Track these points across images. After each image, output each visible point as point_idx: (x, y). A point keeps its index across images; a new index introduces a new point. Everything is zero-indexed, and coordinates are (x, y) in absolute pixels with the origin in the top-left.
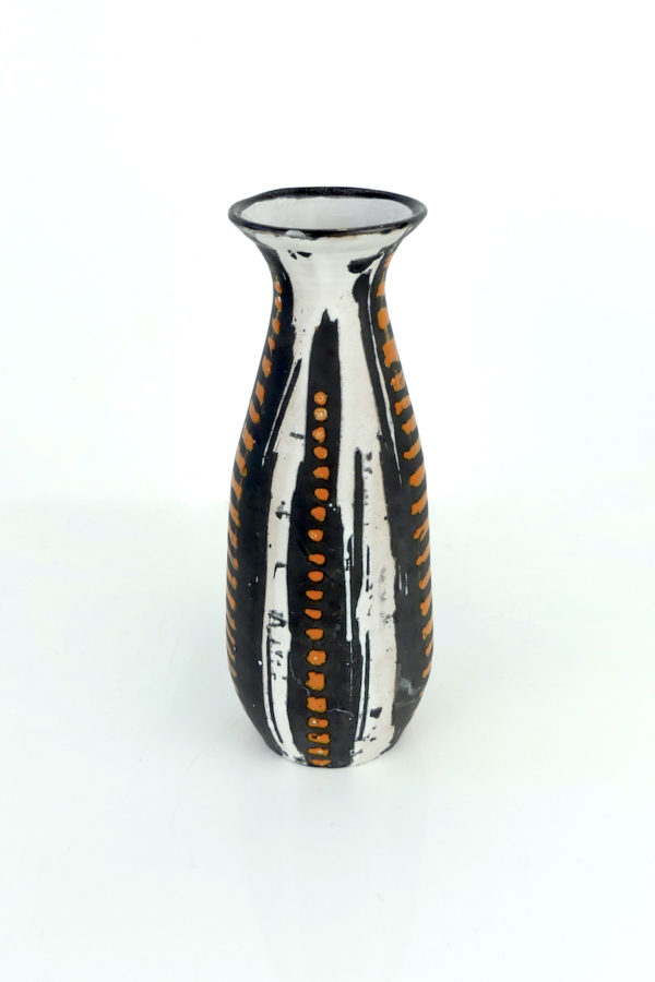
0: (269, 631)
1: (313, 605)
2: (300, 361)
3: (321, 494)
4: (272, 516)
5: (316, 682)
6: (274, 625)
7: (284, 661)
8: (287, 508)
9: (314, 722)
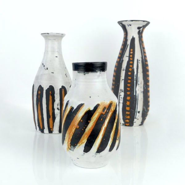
0: (120, 93)
1: (128, 87)
2: (128, 45)
3: (131, 66)
4: (122, 71)
5: (128, 103)
6: (121, 92)
7: (122, 99)
8: (125, 69)
9: (127, 113)
